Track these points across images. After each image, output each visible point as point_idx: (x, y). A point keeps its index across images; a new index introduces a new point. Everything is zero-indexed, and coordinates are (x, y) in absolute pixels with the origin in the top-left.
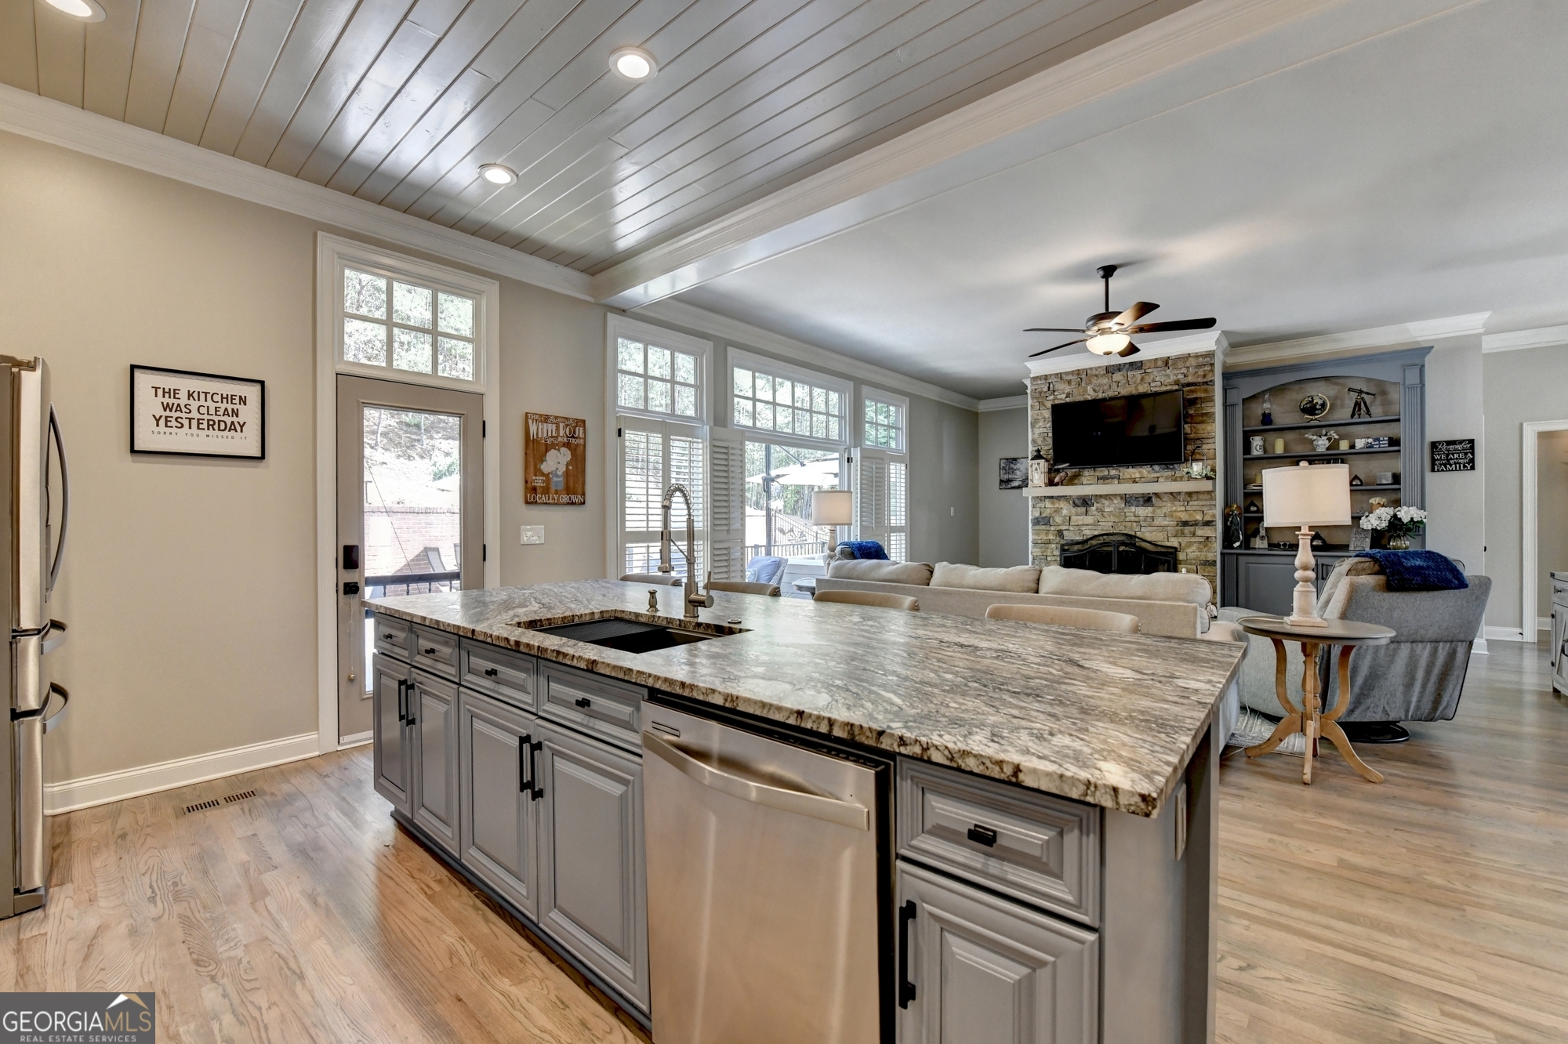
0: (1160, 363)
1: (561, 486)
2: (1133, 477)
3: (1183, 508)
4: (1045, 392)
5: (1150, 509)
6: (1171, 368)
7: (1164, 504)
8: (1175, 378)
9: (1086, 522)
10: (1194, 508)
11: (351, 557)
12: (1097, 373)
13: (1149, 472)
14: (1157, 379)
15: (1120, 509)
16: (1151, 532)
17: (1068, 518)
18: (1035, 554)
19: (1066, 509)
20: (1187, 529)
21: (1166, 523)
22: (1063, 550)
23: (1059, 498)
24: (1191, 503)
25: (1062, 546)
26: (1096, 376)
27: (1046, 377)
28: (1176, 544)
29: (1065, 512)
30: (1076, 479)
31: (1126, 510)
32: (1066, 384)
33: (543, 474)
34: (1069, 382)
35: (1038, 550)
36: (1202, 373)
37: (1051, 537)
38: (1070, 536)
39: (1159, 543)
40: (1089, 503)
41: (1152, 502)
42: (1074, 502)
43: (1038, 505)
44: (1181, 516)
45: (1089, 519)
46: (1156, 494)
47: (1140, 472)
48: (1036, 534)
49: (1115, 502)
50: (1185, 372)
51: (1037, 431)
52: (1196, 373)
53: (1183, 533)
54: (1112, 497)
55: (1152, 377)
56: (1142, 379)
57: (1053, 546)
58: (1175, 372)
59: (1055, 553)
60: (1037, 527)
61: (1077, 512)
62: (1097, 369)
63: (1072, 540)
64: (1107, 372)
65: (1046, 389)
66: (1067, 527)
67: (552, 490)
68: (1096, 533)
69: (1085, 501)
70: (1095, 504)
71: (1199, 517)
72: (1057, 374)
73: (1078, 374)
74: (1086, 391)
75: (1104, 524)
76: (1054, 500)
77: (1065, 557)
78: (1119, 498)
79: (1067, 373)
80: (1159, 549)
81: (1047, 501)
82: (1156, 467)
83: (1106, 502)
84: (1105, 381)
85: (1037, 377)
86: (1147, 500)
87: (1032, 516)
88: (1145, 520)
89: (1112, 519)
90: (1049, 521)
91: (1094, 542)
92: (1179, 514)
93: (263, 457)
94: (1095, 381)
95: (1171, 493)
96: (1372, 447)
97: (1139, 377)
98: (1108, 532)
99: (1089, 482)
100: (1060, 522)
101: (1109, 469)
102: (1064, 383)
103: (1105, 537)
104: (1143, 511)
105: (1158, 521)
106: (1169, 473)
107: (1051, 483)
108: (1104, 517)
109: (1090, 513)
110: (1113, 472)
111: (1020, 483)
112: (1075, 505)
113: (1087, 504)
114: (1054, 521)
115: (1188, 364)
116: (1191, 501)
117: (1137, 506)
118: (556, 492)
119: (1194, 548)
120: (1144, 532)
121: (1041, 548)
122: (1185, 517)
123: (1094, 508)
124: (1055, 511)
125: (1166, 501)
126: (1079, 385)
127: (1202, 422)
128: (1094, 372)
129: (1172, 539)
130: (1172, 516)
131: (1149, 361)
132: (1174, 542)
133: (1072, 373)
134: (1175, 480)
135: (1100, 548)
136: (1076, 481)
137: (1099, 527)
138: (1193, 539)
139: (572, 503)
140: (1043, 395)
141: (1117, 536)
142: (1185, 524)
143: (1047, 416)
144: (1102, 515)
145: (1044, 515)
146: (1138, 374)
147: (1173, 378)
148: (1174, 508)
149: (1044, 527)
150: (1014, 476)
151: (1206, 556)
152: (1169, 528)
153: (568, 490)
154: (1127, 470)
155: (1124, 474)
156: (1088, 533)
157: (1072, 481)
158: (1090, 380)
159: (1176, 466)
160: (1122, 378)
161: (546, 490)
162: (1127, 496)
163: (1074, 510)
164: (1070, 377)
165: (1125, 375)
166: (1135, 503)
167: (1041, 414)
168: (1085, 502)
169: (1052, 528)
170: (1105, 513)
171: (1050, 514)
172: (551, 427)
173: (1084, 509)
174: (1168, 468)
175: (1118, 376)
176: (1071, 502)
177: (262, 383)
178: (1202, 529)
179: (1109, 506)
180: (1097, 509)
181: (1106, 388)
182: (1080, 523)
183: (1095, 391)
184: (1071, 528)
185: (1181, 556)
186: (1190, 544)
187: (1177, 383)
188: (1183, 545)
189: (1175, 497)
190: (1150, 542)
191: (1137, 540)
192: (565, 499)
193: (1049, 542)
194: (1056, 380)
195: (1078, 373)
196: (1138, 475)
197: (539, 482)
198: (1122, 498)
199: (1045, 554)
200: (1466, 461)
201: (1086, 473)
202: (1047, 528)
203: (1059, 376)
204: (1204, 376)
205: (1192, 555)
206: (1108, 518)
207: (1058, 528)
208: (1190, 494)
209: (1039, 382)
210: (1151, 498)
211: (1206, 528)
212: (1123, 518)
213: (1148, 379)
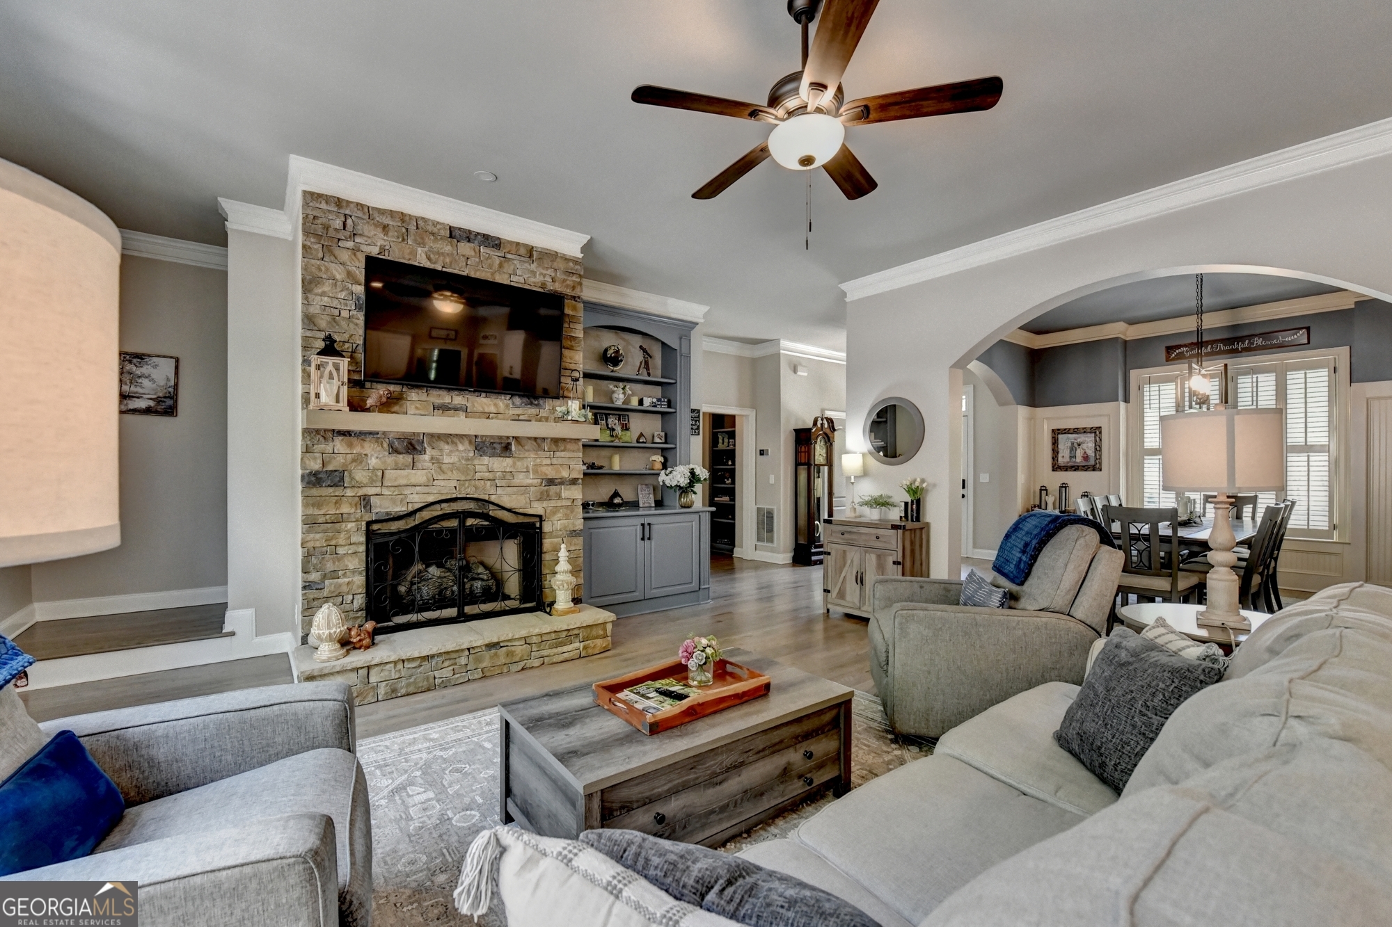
0: (523, 251)
2: (487, 410)
3: (548, 462)
4: (336, 230)
5: (509, 461)
6: (535, 263)
7: (527, 454)
8: (542, 278)
9: (413, 481)
10: (560, 461)
12: (435, 230)
13: (507, 406)
14: (519, 272)
15: (468, 459)
16: (510, 495)
17: (380, 474)
18: (310, 545)
19: (375, 456)
20: (553, 489)
21: (530, 481)
22: (370, 534)
23: (362, 435)
24: (558, 454)
25: (369, 524)
26: (433, 234)
27: (339, 202)
28: (540, 511)
29: (373, 462)
30: (395, 404)
31: (476, 462)
32: (379, 230)
34: (385, 228)
35: (318, 536)
36: (571, 283)
37: (345, 509)
38: (383, 506)
39: (521, 511)
40: (419, 448)
41: (511, 450)
42: (391, 445)
43: (318, 448)
44: (547, 472)
45: (419, 476)
46: (516, 438)
47: (495, 405)
48: (313, 505)
49: (461, 447)
50: (553, 274)
51: (318, 302)
52: (564, 281)
53: (548, 496)
54: (455, 440)
55: (512, 267)
56: (501, 266)
57: (350, 525)
58: (544, 272)
59: (353, 539)
60: (315, 492)
61: (396, 463)
62: (435, 224)
63: (387, 514)
64: (451, 236)
65: (338, 223)
66: (377, 490)
68: (431, 499)
69: (411, 444)
70: (429, 450)
71: (565, 474)
72: (362, 206)
73: (403, 221)
74: (414, 253)
75: (442, 483)
76: (354, 440)
77: (376, 545)
78: (467, 442)
79: (382, 212)
80: (521, 519)
81: (338, 439)
82: (517, 400)
83: (446, 448)
84: (448, 249)
85: (320, 196)
86: (504, 447)
87: (303, 467)
88: (504, 478)
89: (456, 475)
90: (342, 479)
91: (426, 515)
92: (544, 469)
94: (430, 242)
95: (535, 439)
96: (655, 406)
97: (497, 261)
98: (449, 497)
99: (418, 412)
100: (365, 481)
101: (454, 393)
102: (376, 226)
103: (444, 505)
104: (500, 464)
105: (520, 479)
106: (533, 411)
107: (356, 406)
108: (443, 472)
109: (419, 465)
110: (458, 399)
111: (152, 403)
112: (395, 451)
113: (415, 449)
114: (352, 479)
115: (555, 265)
116: (558, 451)
117: (493, 455)
119: (559, 515)
120: (500, 496)
121: (325, 532)
122: (551, 473)
123: (427, 457)
124: (354, 460)
125: (528, 451)
126: (403, 240)
127: (570, 348)
128: (430, 228)
129: (535, 504)
130: (537, 472)
131: (511, 242)
132: (537, 509)
133: (392, 213)
134: (540, 421)
135: (436, 523)
136: (396, 408)
137: (434, 490)
138: (559, 503)
140: (331, 233)
141: (464, 502)
142: (551, 482)
143: (338, 277)
144: (440, 468)
145: (330, 468)
146: (495, 253)
147: (539, 279)
148: (538, 460)
149: (331, 490)
150: (133, 389)
151: (573, 524)
152: (532, 489)
154: (478, 399)
155: (474, 406)
156: (417, 499)
157: (389, 404)
158: (422, 238)
159: (541, 402)
160: (473, 253)
162: (479, 440)
163: (391, 460)
164: (387, 220)
165: (477, 251)
166: (489, 451)
167: (327, 269)
168: (411, 446)
169: (349, 492)
170: (444, 466)
171: (344, 465)
173: (409, 458)
174: (531, 404)
175: (465, 248)
176: (385, 445)
178: (569, 490)
179: (449, 455)
180: (432, 458)
181: (448, 260)
182: (403, 482)
183: (429, 259)
184: (385, 492)
185: (547, 527)
186: (556, 510)
187: (543, 285)
188: (548, 511)
189: (539, 446)
190: (509, 510)
191: (491, 507)
193: (341, 519)
194: (360, 214)
195: (403, 217)
196: (493, 409)
198: (470, 442)
199: (333, 543)
200: (696, 427)
201: (414, 395)
202: (339, 491)
203: (369, 212)
204: (574, 288)
205: (559, 525)
206: (450, 473)
207: (361, 492)
208: (556, 441)
209: (323, 206)
210: (509, 444)
211: (573, 487)
212: (472, 473)
213: (508, 268)
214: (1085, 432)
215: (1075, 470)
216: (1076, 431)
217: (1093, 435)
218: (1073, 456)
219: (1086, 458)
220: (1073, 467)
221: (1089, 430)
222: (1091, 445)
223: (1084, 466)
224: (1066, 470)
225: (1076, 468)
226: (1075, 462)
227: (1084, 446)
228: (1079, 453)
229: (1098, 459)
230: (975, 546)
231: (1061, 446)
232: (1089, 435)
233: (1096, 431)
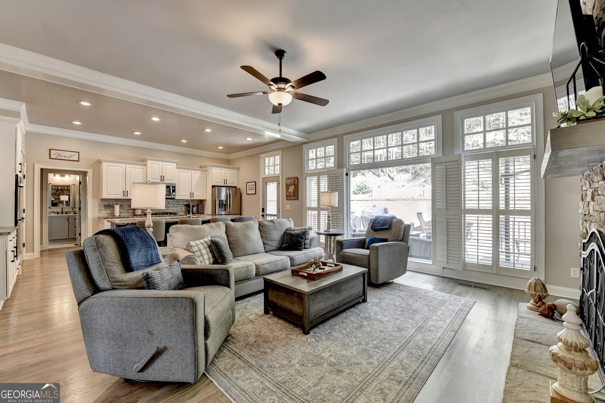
1: (292, 195)
11: (263, 210)
33: (289, 192)
67: (291, 196)
93: (256, 193)
118: (292, 197)
139: (295, 199)
153: (294, 196)
161: (289, 196)
172: (290, 180)
177: (255, 182)
192: (293, 198)
197: (288, 195)
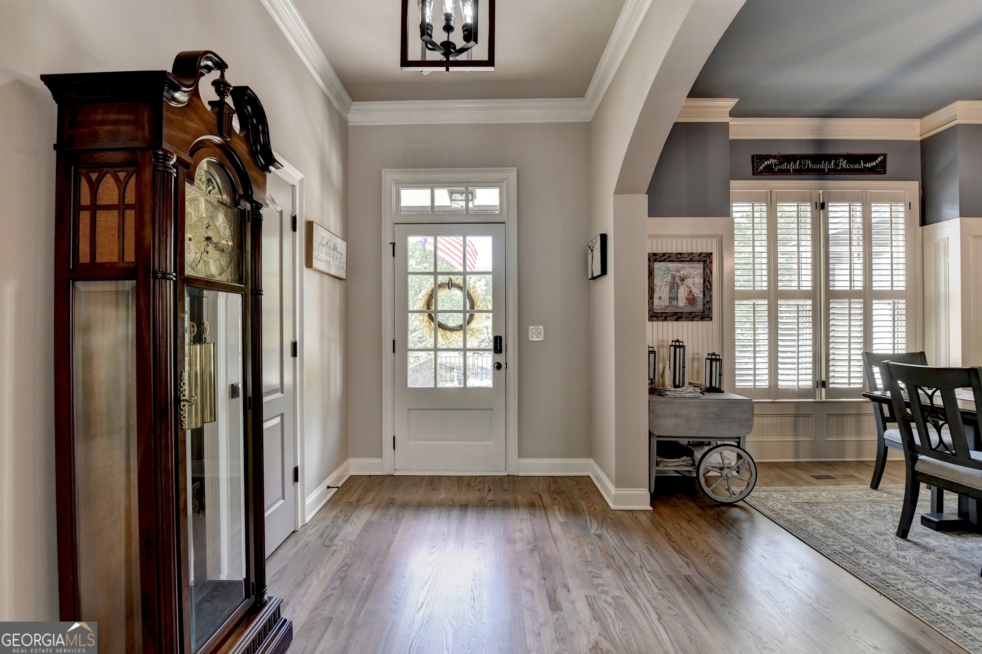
214: (691, 260)
215: (677, 320)
216: (680, 258)
217: (701, 265)
218: (674, 298)
219: (692, 300)
220: (675, 314)
221: (698, 258)
222: (699, 280)
223: (690, 313)
224: (665, 320)
225: (678, 316)
226: (677, 307)
227: (689, 282)
228: (682, 293)
229: (708, 303)
230: (521, 455)
231: (657, 282)
232: (696, 265)
233: (705, 259)
